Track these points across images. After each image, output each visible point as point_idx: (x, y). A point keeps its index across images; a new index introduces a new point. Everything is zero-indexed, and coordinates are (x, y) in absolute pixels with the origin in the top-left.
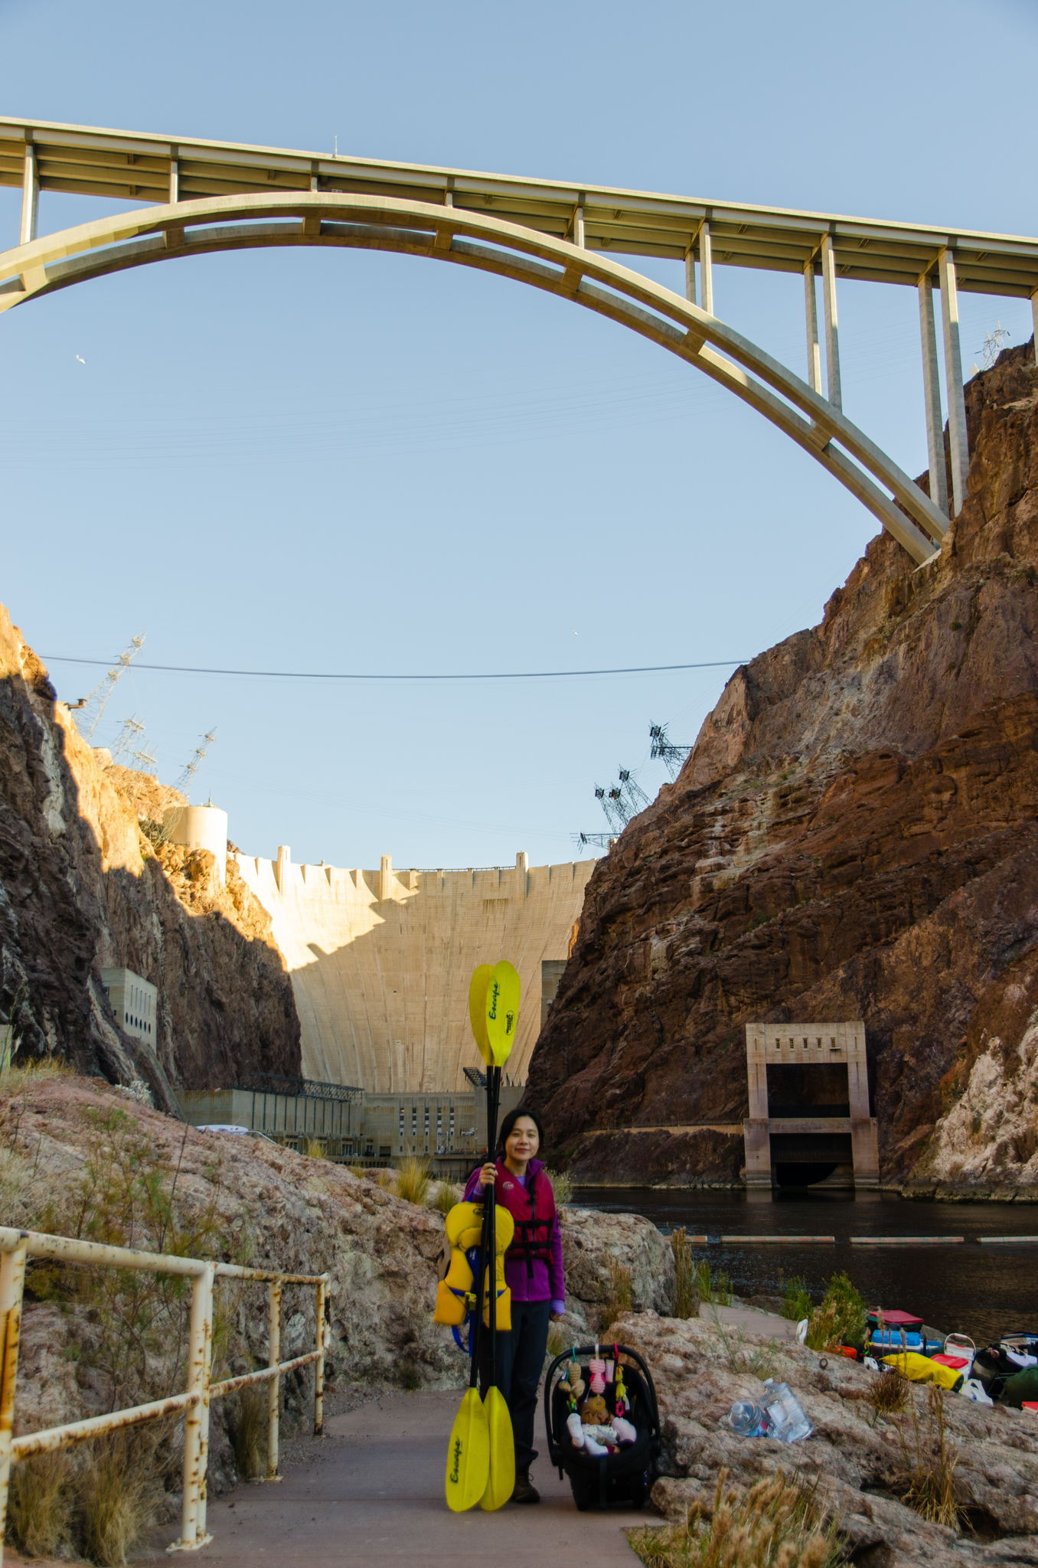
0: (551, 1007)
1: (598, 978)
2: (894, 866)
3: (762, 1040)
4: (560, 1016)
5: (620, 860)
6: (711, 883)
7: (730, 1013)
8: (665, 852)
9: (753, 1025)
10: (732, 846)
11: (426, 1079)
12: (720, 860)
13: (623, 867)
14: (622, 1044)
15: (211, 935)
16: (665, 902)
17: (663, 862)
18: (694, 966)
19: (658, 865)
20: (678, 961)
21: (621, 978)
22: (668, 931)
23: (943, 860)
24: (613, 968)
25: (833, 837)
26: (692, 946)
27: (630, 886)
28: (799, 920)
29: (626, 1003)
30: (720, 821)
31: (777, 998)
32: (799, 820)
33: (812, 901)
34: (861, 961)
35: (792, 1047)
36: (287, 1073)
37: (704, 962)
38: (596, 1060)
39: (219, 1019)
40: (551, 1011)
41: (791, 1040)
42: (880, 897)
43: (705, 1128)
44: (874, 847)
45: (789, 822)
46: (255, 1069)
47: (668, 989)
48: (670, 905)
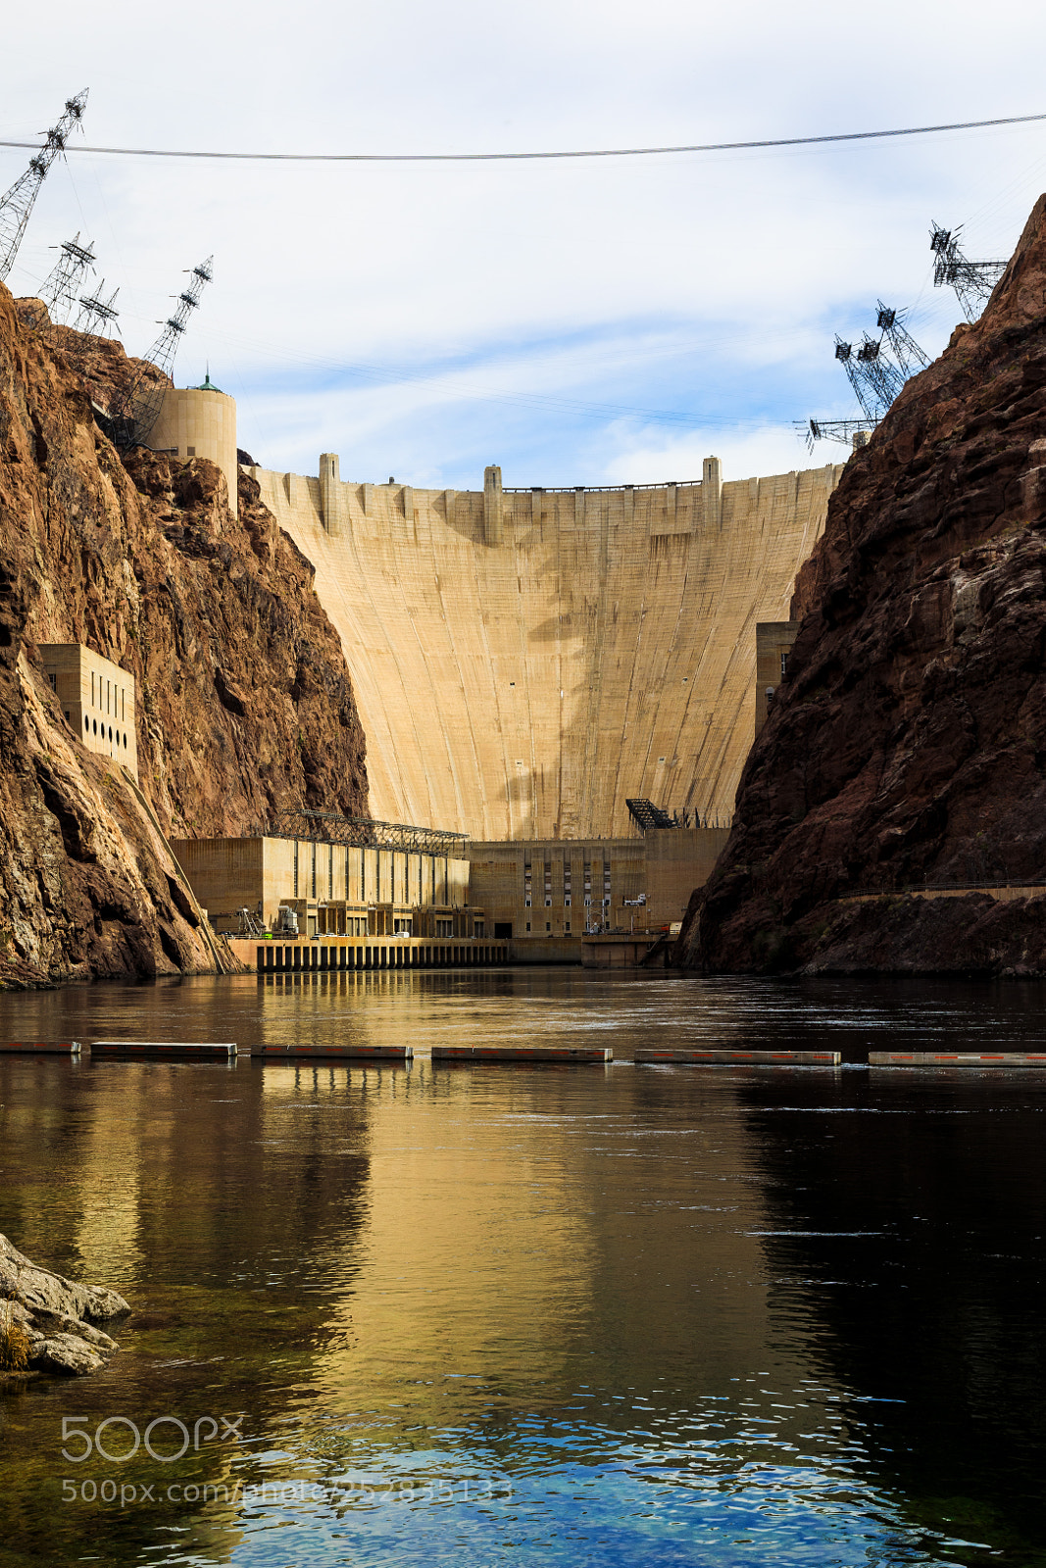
0: (773, 699)
1: (857, 646)
4: (792, 711)
5: (890, 452)
8: (971, 431)
13: (895, 464)
14: (900, 755)
15: (218, 595)
16: (975, 515)
17: (971, 445)
19: (963, 452)
20: (1004, 612)
21: (898, 645)
22: (983, 562)
24: (884, 629)
26: (1028, 585)
27: (912, 490)
29: (907, 687)
38: (856, 781)
39: (237, 728)
40: (771, 704)
47: (987, 658)
48: (983, 519)
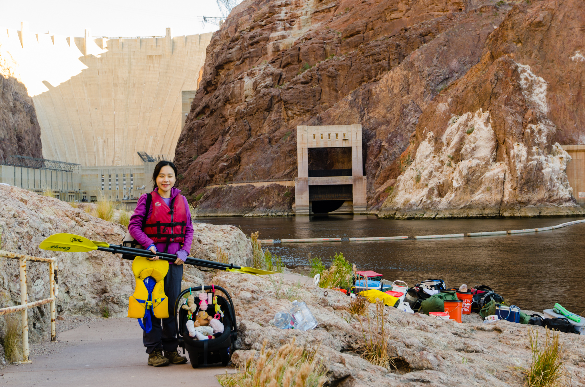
0: (188, 117)
1: (214, 101)
2: (381, 37)
3: (305, 135)
4: (192, 122)
5: (227, 33)
6: (278, 47)
7: (288, 120)
8: (252, 28)
9: (301, 127)
10: (290, 25)
11: (116, 159)
12: (284, 33)
13: (228, 37)
14: (228, 137)
16: (252, 57)
17: (251, 34)
18: (268, 94)
19: (249, 36)
20: (260, 91)
21: (227, 101)
22: (254, 74)
23: (408, 34)
24: (223, 95)
25: (348, 20)
26: (267, 82)
27: (232, 48)
28: (328, 68)
29: (230, 115)
30: (284, 10)
31: (315, 111)
32: (329, 10)
33: (335, 57)
34: (361, 90)
35: (322, 138)
36: (34, 156)
37: (274, 91)
38: (213, 147)
40: (186, 120)
41: (322, 135)
42: (372, 55)
43: (273, 183)
44: (370, 26)
45: (323, 11)
46: (15, 153)
47: (254, 107)
48: (255, 59)
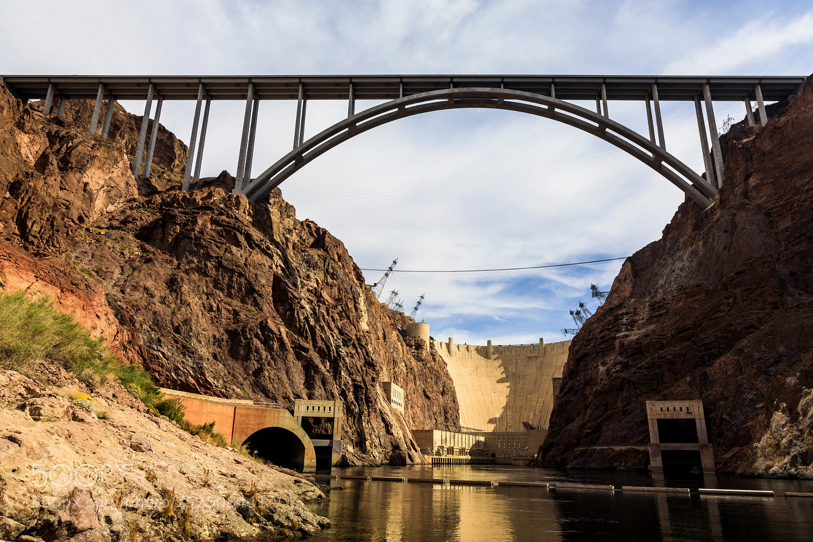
1: (577, 384)
2: (709, 331)
3: (654, 408)
4: (561, 400)
6: (623, 343)
7: (638, 397)
8: (602, 331)
9: (649, 402)
10: (631, 327)
11: (508, 427)
12: (627, 333)
13: (584, 339)
14: (589, 411)
15: (424, 370)
16: (604, 351)
17: (602, 335)
18: (620, 377)
19: (600, 336)
20: (612, 375)
21: (587, 383)
22: (606, 363)
23: (733, 328)
24: (583, 380)
25: (679, 321)
26: (618, 369)
27: (588, 346)
28: (666, 356)
29: (589, 394)
30: (625, 317)
31: (659, 390)
32: (661, 315)
33: (671, 348)
34: (697, 373)
35: (668, 411)
36: (455, 424)
37: (624, 375)
38: (578, 417)
39: (428, 403)
40: (557, 398)
41: (668, 408)
42: (704, 345)
43: (630, 447)
44: (698, 324)
45: (656, 316)
46: (442, 422)
47: (608, 387)
48: (606, 352)
